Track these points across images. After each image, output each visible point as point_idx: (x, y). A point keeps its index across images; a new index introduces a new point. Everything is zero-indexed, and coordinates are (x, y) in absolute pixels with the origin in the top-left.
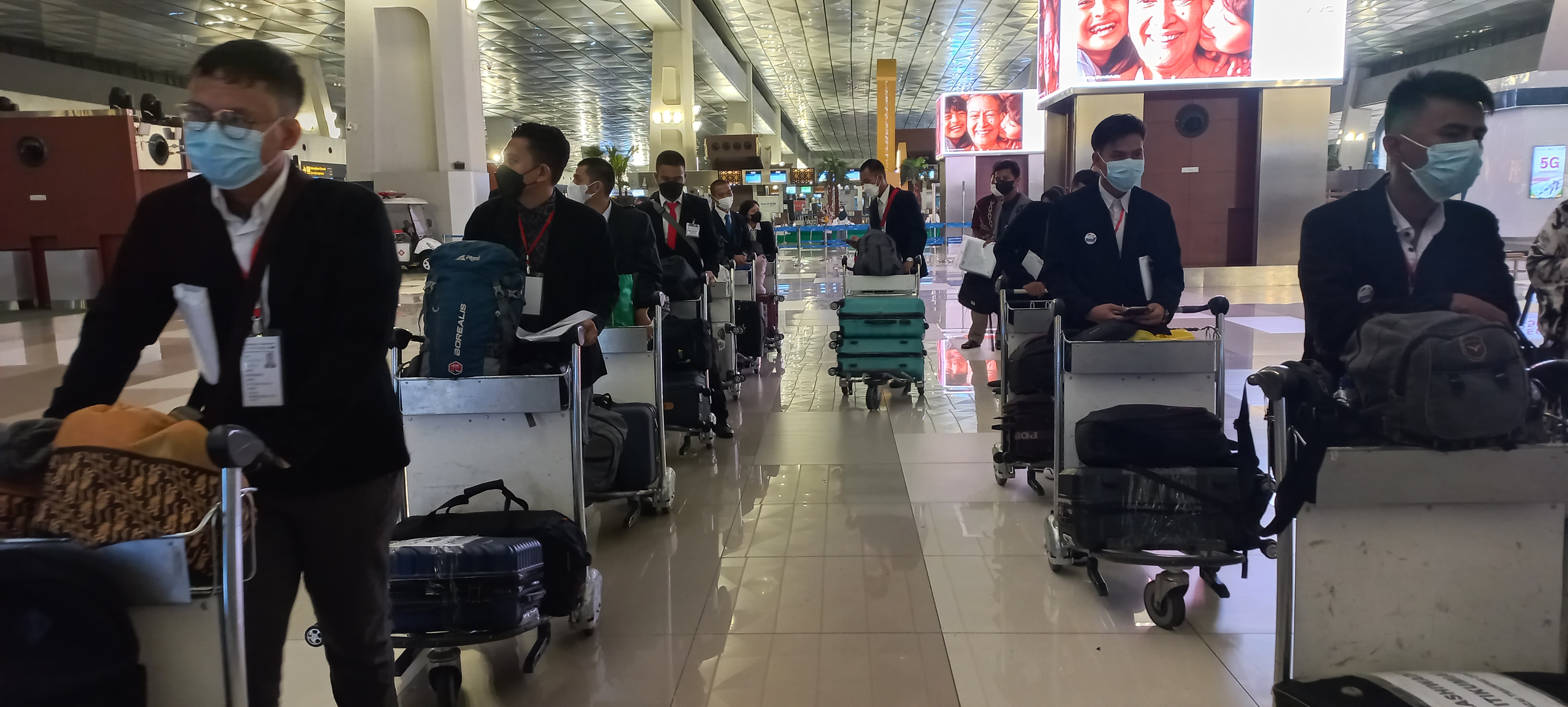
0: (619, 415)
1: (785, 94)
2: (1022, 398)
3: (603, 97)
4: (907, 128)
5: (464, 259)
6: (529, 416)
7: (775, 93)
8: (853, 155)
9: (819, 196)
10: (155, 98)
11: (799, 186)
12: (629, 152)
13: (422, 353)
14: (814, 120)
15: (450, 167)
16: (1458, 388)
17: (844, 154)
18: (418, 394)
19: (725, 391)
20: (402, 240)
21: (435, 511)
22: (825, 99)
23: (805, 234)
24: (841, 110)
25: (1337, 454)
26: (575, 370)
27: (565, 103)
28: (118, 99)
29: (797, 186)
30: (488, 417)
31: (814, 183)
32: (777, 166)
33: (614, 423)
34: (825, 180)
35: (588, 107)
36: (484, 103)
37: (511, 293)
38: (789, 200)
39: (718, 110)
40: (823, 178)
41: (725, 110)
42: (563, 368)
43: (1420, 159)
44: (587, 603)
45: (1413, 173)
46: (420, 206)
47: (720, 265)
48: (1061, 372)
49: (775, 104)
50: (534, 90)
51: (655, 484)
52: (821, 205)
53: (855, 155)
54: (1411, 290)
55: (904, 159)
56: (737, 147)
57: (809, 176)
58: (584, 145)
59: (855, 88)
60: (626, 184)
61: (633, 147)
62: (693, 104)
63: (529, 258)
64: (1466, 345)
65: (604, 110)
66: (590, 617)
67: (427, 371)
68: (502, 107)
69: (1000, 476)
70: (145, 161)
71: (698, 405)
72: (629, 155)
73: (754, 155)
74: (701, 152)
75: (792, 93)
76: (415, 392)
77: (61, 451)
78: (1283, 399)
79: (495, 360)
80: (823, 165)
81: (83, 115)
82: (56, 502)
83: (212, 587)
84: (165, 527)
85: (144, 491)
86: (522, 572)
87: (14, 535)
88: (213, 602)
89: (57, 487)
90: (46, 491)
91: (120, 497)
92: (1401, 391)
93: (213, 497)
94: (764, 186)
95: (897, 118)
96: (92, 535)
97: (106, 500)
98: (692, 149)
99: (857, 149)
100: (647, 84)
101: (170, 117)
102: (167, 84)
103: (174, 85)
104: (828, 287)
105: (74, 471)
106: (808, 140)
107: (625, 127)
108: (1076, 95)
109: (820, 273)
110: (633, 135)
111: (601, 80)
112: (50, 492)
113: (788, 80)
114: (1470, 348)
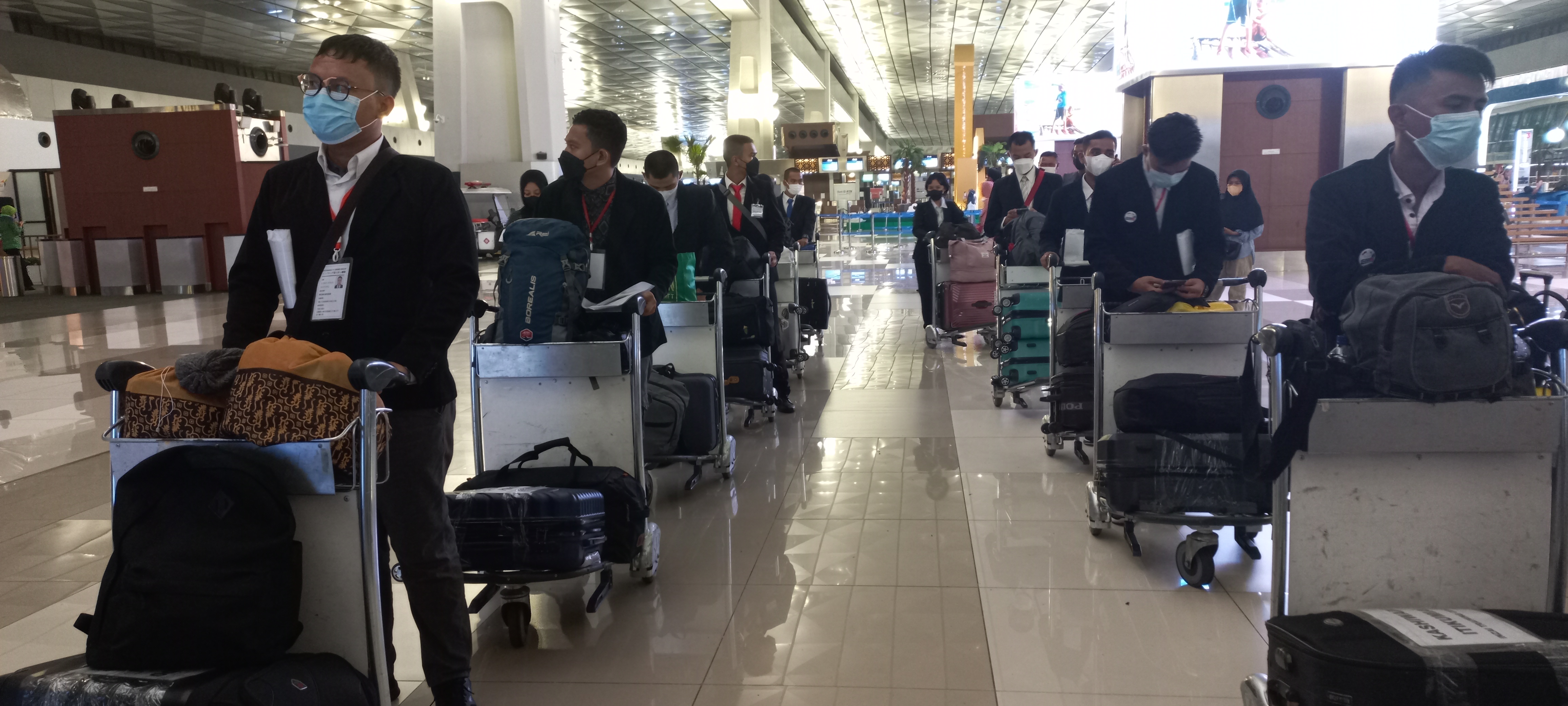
0: (680, 383)
1: (863, 81)
2: (1068, 370)
3: (682, 88)
4: (987, 113)
5: (534, 235)
6: (593, 380)
7: (854, 81)
8: (931, 141)
9: (897, 183)
10: (255, 92)
11: (876, 173)
12: (707, 141)
13: (497, 321)
14: (893, 107)
15: (533, 158)
16: (1441, 343)
17: (923, 141)
18: (493, 359)
19: (789, 370)
20: (485, 229)
21: (508, 465)
22: (903, 85)
23: (880, 221)
24: (920, 96)
25: (1327, 405)
26: (635, 339)
27: (644, 94)
28: (223, 95)
29: (873, 174)
30: (556, 381)
31: (890, 169)
32: (855, 154)
33: (675, 390)
34: (902, 167)
35: (668, 97)
36: (566, 95)
37: (577, 266)
38: (865, 188)
39: (795, 98)
40: (899, 165)
41: (803, 99)
42: (624, 336)
43: (1424, 129)
44: (646, 553)
45: (1416, 141)
46: (504, 196)
47: (784, 247)
48: (1101, 343)
49: (854, 92)
50: (615, 82)
51: (715, 451)
52: (898, 193)
53: (933, 142)
54: (1411, 253)
55: (981, 144)
56: (814, 135)
57: (885, 163)
58: (664, 135)
59: (935, 74)
60: (704, 173)
61: (709, 137)
62: (771, 92)
63: (593, 235)
64: (1450, 303)
65: (683, 101)
66: (649, 566)
67: (501, 338)
68: (584, 99)
69: (1050, 448)
70: (246, 153)
71: (762, 379)
72: (707, 144)
73: (830, 143)
74: (778, 142)
75: (871, 80)
76: (491, 357)
77: (242, 372)
78: (1279, 355)
79: (563, 328)
80: (899, 152)
81: (190, 110)
82: (238, 410)
83: (352, 485)
84: (316, 433)
85: (301, 405)
86: (585, 519)
87: (209, 436)
88: (352, 496)
89: (239, 399)
90: (231, 402)
91: (283, 408)
92: (1388, 347)
93: (354, 412)
94: (841, 174)
95: (975, 103)
96: (262, 436)
97: (273, 410)
98: (770, 138)
99: (935, 135)
100: (725, 73)
101: (270, 110)
102: (267, 80)
103: (274, 81)
104: (903, 273)
105: (251, 386)
106: (886, 128)
107: (704, 117)
108: (1154, 77)
109: (894, 259)
110: (711, 124)
111: (681, 70)
112: (234, 402)
113: (867, 68)
114: (1455, 305)
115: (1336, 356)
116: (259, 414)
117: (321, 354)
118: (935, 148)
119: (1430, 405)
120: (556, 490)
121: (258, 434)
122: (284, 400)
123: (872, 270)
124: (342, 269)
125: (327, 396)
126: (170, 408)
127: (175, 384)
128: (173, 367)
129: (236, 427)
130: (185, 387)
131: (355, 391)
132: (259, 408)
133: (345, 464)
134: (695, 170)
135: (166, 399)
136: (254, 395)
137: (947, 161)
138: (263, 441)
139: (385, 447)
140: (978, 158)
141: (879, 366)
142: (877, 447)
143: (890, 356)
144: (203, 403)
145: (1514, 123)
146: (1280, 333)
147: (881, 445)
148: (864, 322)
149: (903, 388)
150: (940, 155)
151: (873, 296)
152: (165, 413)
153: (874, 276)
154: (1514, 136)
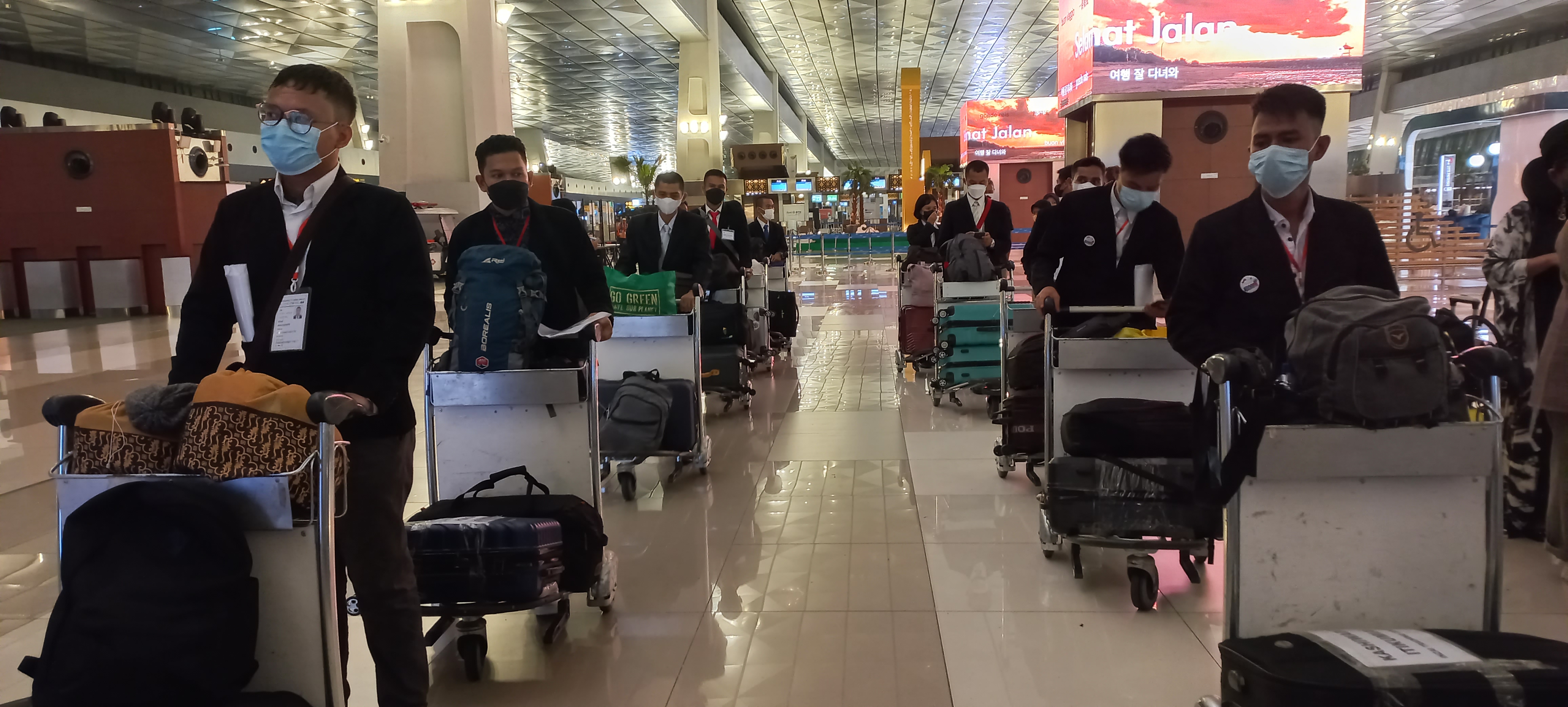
1: (812, 103)
2: (1019, 393)
3: (631, 108)
4: (932, 136)
5: (490, 262)
6: (550, 408)
7: (802, 102)
8: (879, 163)
9: (846, 204)
10: (195, 112)
11: (825, 194)
12: (656, 161)
13: (451, 349)
14: (841, 129)
17: (870, 162)
18: (448, 386)
21: (463, 495)
22: (851, 107)
23: (829, 241)
24: (867, 119)
25: (1275, 432)
26: (592, 366)
27: (592, 114)
28: (161, 114)
29: (822, 195)
30: (512, 408)
31: (839, 191)
32: (804, 175)
33: (661, 394)
34: (850, 188)
35: (617, 117)
36: (514, 114)
37: (533, 293)
38: (814, 209)
39: (744, 119)
40: (847, 186)
41: (752, 120)
42: (581, 364)
44: (603, 582)
46: (450, 217)
48: (1051, 368)
49: (802, 113)
50: (563, 102)
51: (695, 448)
52: (847, 213)
53: (881, 164)
55: (928, 167)
56: (763, 156)
57: (834, 184)
58: (613, 155)
59: (881, 96)
61: (660, 157)
62: (720, 113)
64: (1391, 334)
65: (633, 121)
66: (606, 595)
67: (456, 366)
68: (532, 119)
69: (1002, 469)
70: (185, 173)
72: (657, 164)
73: (779, 164)
74: (727, 162)
75: (819, 102)
76: (445, 385)
77: (197, 405)
78: (1228, 382)
79: (519, 356)
80: (848, 173)
81: (127, 129)
82: (193, 445)
83: (310, 519)
84: (274, 468)
85: (258, 439)
86: (543, 549)
87: (162, 471)
88: (310, 531)
89: (194, 433)
90: (186, 437)
91: (240, 442)
92: (1332, 375)
93: (312, 445)
94: (790, 194)
95: (921, 126)
96: (218, 471)
97: (229, 445)
98: (719, 159)
99: (883, 157)
100: (674, 95)
101: (210, 130)
102: (205, 98)
103: (212, 99)
104: (853, 294)
105: (206, 421)
106: (834, 149)
107: (653, 137)
108: (1095, 103)
109: (844, 280)
110: (661, 144)
111: (629, 91)
112: (189, 437)
113: (815, 89)
114: (1394, 336)
115: (1281, 384)
116: (214, 449)
117: (278, 386)
118: (882, 169)
119: (1372, 431)
120: (513, 520)
121: (214, 469)
122: (240, 434)
123: (822, 291)
124: (301, 299)
125: (285, 429)
126: (121, 443)
127: (125, 419)
128: (124, 401)
129: (191, 463)
130: (138, 426)
131: (313, 424)
132: (214, 442)
133: (303, 499)
134: (644, 191)
135: (118, 433)
136: (210, 429)
137: (895, 182)
138: (219, 476)
139: (343, 481)
140: (925, 180)
141: (828, 387)
142: (828, 467)
143: (840, 377)
144: (156, 439)
145: (1438, 148)
146: (1229, 361)
147: (832, 465)
148: (814, 344)
149: (852, 410)
150: (888, 176)
151: (823, 317)
152: (116, 448)
153: (824, 296)
154: (1438, 161)
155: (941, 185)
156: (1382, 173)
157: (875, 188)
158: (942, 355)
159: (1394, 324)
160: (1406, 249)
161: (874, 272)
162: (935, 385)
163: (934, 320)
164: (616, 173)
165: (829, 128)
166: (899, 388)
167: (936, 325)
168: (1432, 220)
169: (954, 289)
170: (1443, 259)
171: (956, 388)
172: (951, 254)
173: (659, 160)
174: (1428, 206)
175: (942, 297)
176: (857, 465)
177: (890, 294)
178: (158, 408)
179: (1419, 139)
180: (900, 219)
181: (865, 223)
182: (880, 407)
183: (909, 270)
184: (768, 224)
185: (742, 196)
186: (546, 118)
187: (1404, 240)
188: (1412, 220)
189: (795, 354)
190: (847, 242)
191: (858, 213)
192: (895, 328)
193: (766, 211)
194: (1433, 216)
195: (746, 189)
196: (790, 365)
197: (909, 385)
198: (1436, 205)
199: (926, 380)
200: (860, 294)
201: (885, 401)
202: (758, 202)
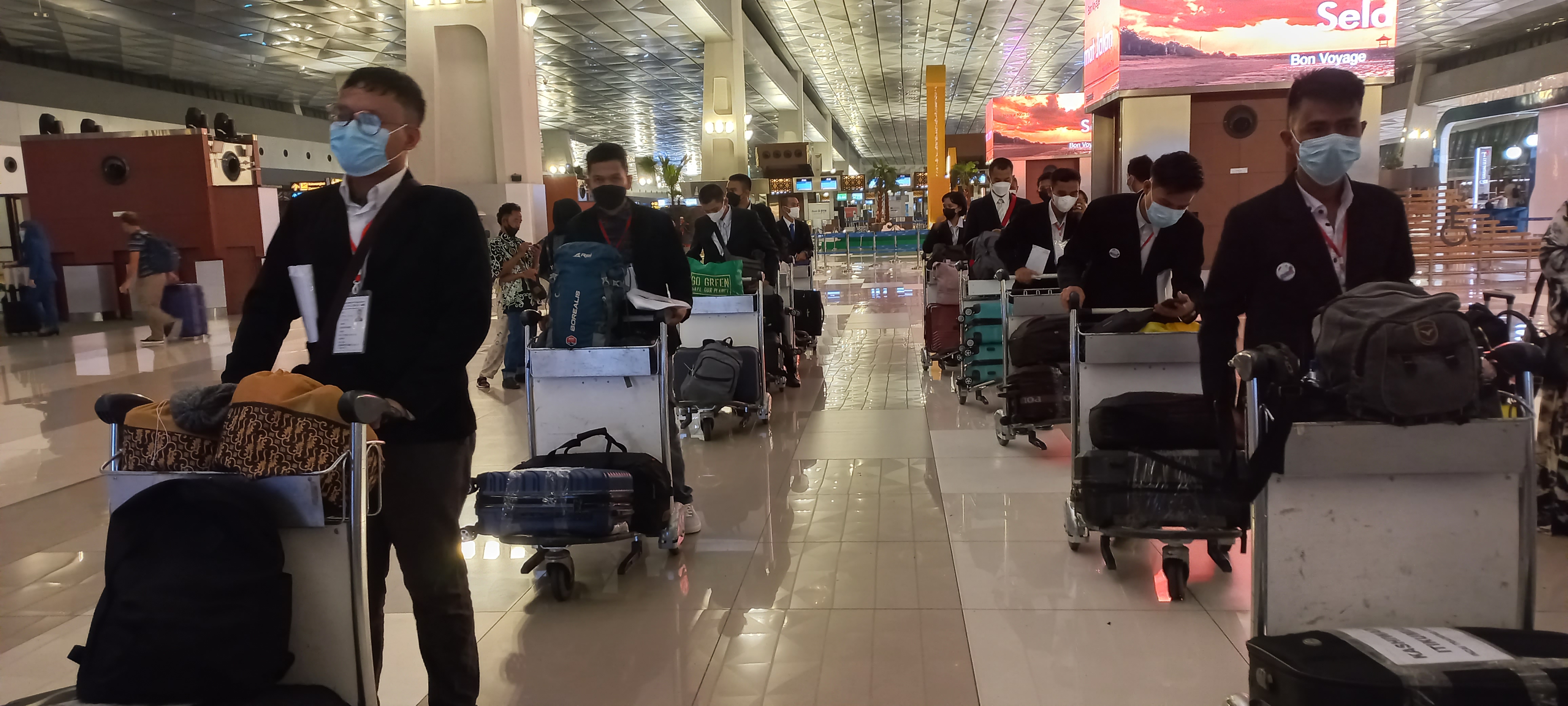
1: (837, 101)
3: (656, 109)
4: (959, 133)
5: (579, 256)
6: (627, 379)
7: (827, 101)
8: (904, 161)
9: (871, 202)
10: (227, 117)
11: (850, 192)
12: (682, 162)
14: (865, 126)
15: (508, 179)
16: (1412, 369)
17: (895, 160)
18: (544, 361)
21: (555, 451)
22: (875, 105)
23: (854, 240)
24: (893, 116)
25: (1303, 428)
27: (619, 115)
28: (194, 119)
29: (847, 193)
30: (596, 380)
31: (864, 189)
32: (829, 174)
34: (875, 187)
35: (642, 118)
36: (540, 116)
37: (615, 283)
38: (839, 207)
39: (769, 118)
40: (873, 184)
41: (776, 119)
42: (654, 342)
44: (672, 528)
48: (1077, 363)
49: (826, 112)
50: (588, 103)
52: (872, 212)
53: (906, 162)
55: (953, 164)
56: (788, 155)
57: (859, 183)
58: (638, 155)
59: (907, 94)
60: (679, 193)
61: (686, 157)
62: (745, 113)
64: (1419, 330)
65: (657, 122)
66: (674, 539)
67: (551, 343)
68: (558, 120)
69: (1003, 438)
70: (218, 177)
72: (682, 165)
73: (804, 163)
74: (752, 161)
75: (843, 101)
77: (235, 405)
78: (1255, 379)
79: (602, 336)
80: (873, 171)
81: (161, 135)
82: (230, 444)
83: (342, 517)
84: (306, 466)
85: (292, 438)
87: (204, 468)
88: (343, 528)
89: (231, 433)
90: (224, 436)
91: (274, 441)
92: (1360, 372)
93: (344, 445)
94: (815, 193)
95: (947, 123)
96: (253, 470)
97: (263, 444)
98: (744, 159)
99: (908, 155)
100: (699, 95)
101: (242, 134)
102: (237, 102)
103: (244, 103)
104: (878, 292)
105: (243, 420)
106: (859, 147)
107: (678, 137)
108: (1122, 98)
109: (870, 278)
110: (686, 145)
111: (655, 92)
112: (226, 436)
113: (840, 88)
114: (1423, 332)
115: (1310, 381)
116: (249, 448)
118: (907, 167)
119: (1401, 428)
121: (248, 468)
122: (275, 433)
123: (848, 290)
124: (362, 302)
125: (318, 430)
126: (165, 441)
127: (169, 418)
128: (168, 400)
129: (228, 461)
130: (180, 425)
131: (346, 424)
132: (250, 442)
133: (335, 497)
134: (669, 190)
135: (162, 432)
136: (246, 429)
137: (920, 180)
138: (253, 474)
140: (951, 177)
141: (854, 386)
142: (854, 465)
143: (866, 375)
144: (197, 438)
145: (1474, 140)
146: (1256, 359)
147: (858, 463)
148: (839, 342)
149: (879, 408)
150: (913, 174)
151: (849, 316)
152: (160, 447)
153: (850, 295)
154: (1474, 154)
155: (967, 183)
156: (1416, 166)
157: (901, 185)
158: (968, 353)
159: (1423, 320)
160: (1441, 243)
161: (899, 270)
162: (961, 384)
163: (960, 318)
164: (642, 173)
165: (854, 127)
166: (925, 385)
167: (961, 323)
168: (1468, 213)
169: (979, 287)
170: (1479, 252)
171: (982, 386)
172: (976, 251)
173: (685, 160)
174: (1463, 200)
175: (967, 295)
176: (884, 464)
177: (916, 292)
178: (197, 408)
179: (1455, 132)
180: (925, 217)
181: (891, 222)
182: (907, 405)
183: (935, 268)
184: (794, 223)
185: (767, 195)
186: (573, 120)
187: (1439, 234)
188: (1447, 214)
189: (821, 353)
190: (873, 240)
191: (883, 211)
192: (920, 326)
193: (791, 209)
194: (1469, 209)
195: (771, 187)
196: (816, 364)
197: (934, 383)
198: (1471, 198)
199: (952, 378)
200: (885, 292)
201: (911, 399)
202: (783, 201)
